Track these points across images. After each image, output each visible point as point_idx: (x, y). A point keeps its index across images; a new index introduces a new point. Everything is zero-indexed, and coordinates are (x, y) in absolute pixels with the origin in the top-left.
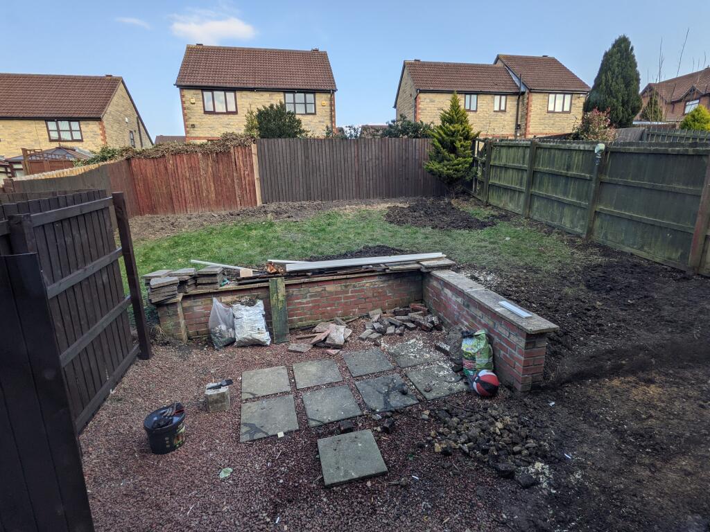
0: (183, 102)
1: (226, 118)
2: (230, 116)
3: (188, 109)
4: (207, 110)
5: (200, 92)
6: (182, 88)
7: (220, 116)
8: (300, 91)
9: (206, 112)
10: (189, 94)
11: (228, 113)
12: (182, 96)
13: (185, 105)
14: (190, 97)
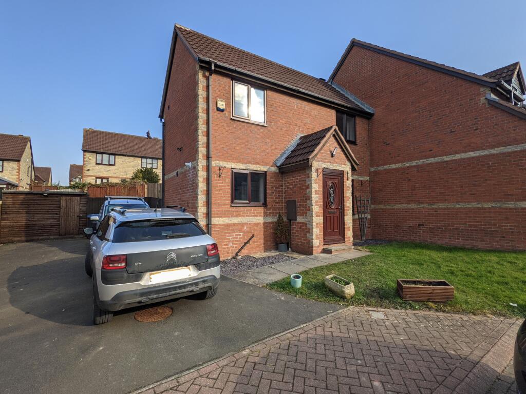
0: (84, 158)
1: (108, 167)
2: (110, 166)
3: (87, 161)
4: (97, 162)
5: (95, 154)
6: (85, 151)
7: (105, 166)
8: (150, 158)
9: (97, 164)
10: (88, 155)
11: (109, 165)
12: (84, 155)
13: (85, 160)
14: (88, 156)
